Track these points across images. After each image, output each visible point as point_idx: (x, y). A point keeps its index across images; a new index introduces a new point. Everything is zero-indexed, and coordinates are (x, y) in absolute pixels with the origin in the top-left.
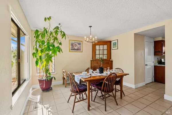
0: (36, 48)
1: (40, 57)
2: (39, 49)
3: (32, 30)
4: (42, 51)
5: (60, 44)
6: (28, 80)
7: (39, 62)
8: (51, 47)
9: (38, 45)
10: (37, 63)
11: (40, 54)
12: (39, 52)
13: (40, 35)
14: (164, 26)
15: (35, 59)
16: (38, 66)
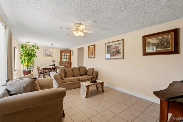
0: (22, 54)
1: (24, 59)
2: (24, 55)
3: (19, 44)
4: (25, 56)
5: (35, 53)
6: (17, 70)
7: (23, 62)
8: (30, 55)
9: (23, 53)
10: (22, 62)
11: (24, 58)
12: (24, 56)
13: (24, 47)
14: (83, 47)
15: (21, 60)
16: (23, 64)
